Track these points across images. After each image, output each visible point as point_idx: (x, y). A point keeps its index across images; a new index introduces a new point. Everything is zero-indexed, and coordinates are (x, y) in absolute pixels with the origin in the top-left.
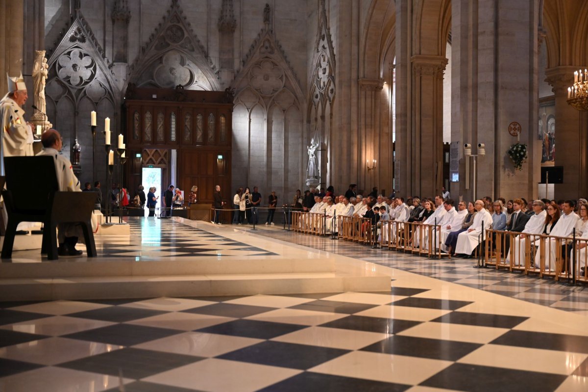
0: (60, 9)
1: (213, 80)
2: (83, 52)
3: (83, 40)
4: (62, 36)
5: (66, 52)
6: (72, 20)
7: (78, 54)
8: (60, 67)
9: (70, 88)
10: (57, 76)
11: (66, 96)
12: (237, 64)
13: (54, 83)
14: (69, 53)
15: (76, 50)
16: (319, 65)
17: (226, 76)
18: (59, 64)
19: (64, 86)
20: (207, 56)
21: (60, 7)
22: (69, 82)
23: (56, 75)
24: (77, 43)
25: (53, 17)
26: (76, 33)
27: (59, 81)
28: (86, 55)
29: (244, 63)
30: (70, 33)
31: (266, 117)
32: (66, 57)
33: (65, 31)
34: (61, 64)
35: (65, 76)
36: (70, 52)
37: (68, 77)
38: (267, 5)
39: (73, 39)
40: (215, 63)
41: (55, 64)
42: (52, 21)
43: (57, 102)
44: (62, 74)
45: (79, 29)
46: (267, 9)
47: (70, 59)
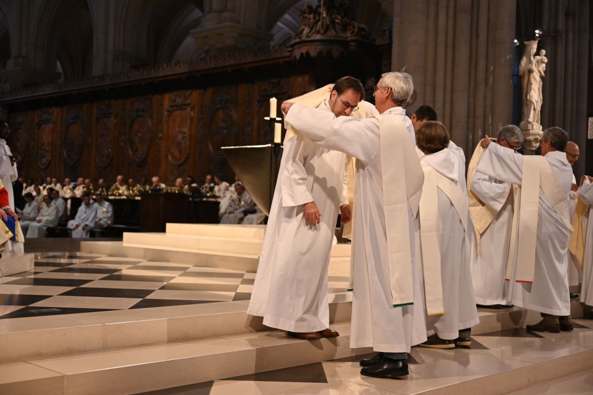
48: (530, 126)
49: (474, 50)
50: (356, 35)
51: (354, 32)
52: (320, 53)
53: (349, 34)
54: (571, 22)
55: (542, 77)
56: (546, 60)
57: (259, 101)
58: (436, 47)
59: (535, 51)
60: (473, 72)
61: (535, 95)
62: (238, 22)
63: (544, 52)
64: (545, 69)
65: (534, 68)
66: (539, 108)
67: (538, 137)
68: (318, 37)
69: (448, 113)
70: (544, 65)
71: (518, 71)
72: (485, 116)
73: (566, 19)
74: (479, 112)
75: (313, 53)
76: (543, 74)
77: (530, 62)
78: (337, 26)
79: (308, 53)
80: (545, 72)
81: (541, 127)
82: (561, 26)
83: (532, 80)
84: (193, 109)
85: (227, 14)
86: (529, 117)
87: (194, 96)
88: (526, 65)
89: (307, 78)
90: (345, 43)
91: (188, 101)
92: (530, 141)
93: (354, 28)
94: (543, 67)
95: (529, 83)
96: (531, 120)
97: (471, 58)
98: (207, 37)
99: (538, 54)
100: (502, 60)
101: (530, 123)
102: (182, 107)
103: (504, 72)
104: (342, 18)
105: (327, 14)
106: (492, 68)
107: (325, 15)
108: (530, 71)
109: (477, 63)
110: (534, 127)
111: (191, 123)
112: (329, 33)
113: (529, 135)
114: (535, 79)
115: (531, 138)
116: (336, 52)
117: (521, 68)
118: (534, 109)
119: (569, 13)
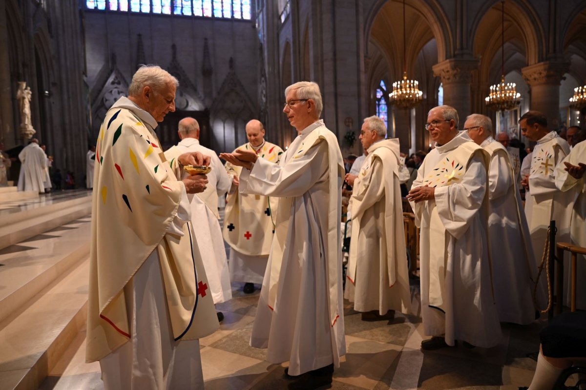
0: (104, 65)
1: (200, 104)
2: (120, 90)
3: (119, 83)
4: (106, 81)
5: (110, 91)
6: (111, 71)
7: (117, 92)
8: (106, 100)
12: (215, 94)
14: (111, 92)
15: (116, 90)
16: (262, 92)
17: (208, 102)
20: (195, 90)
23: (104, 105)
24: (116, 85)
25: (101, 70)
26: (115, 80)
28: (122, 92)
29: (219, 93)
30: (111, 80)
31: (233, 125)
32: (109, 95)
33: (107, 78)
34: (107, 98)
38: (231, 58)
39: (113, 83)
40: (201, 94)
41: (103, 99)
44: (108, 104)
45: (116, 77)
46: (232, 61)
47: (112, 95)
48: (27, 127)
54: (26, 69)
56: (31, 92)
59: (25, 87)
61: (27, 110)
63: (29, 88)
64: (31, 97)
65: (26, 96)
73: (24, 68)
76: (30, 100)
77: (23, 93)
80: (31, 99)
82: (21, 71)
83: (25, 103)
88: (21, 94)
94: (29, 96)
95: (23, 104)
96: (26, 123)
100: (5, 90)
101: (26, 125)
103: (7, 96)
108: (24, 98)
110: (29, 127)
117: (18, 96)
119: (24, 65)
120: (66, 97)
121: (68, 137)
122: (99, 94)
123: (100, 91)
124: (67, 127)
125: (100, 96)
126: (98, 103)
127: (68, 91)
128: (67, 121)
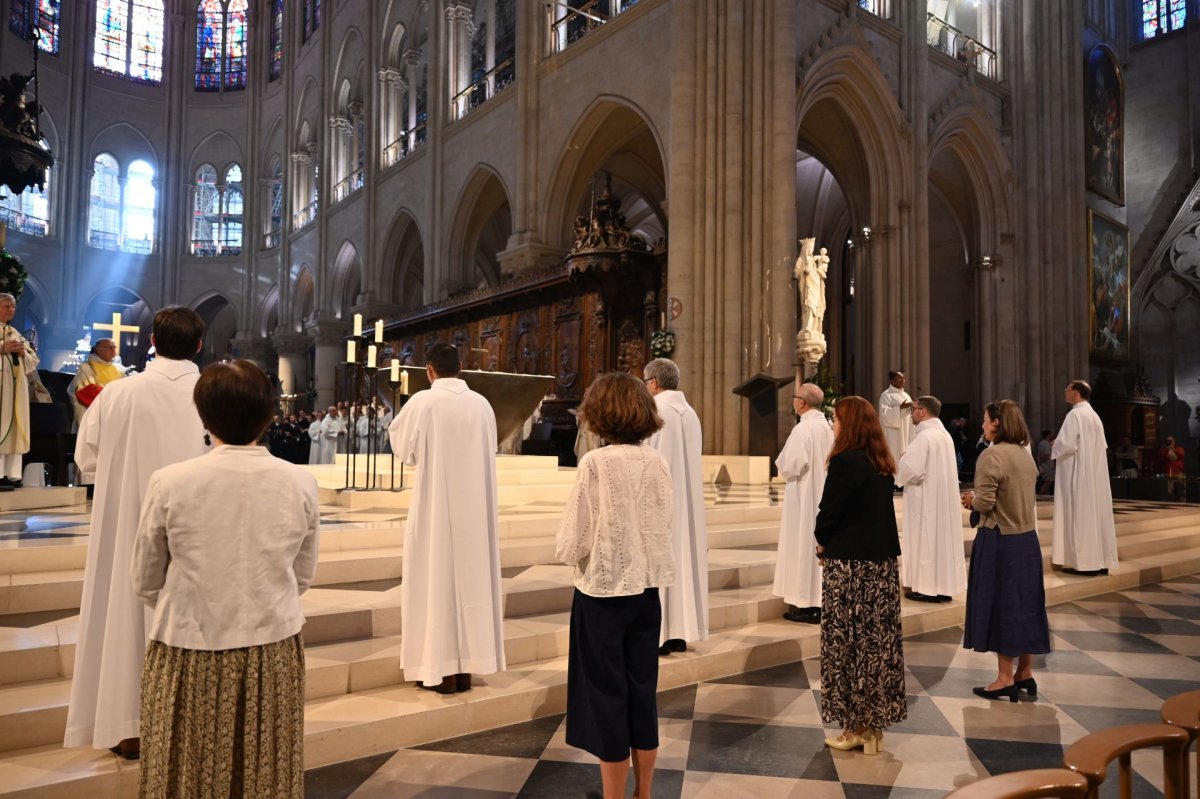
0: (1175, 166)
4: (1179, 205)
5: (1188, 229)
8: (1178, 255)
9: (1195, 285)
10: (1173, 269)
11: (1190, 298)
13: (1169, 282)
14: (1193, 230)
18: (1175, 251)
19: (1185, 283)
21: (1175, 162)
22: (1194, 274)
23: (1170, 268)
25: (1165, 182)
27: (1176, 277)
30: (1192, 199)
32: (1188, 238)
33: (1183, 197)
34: (1179, 250)
35: (1188, 267)
36: (1195, 228)
37: (1193, 268)
39: (1197, 207)
41: (1168, 253)
42: (1162, 187)
43: (1173, 309)
44: (1180, 265)
47: (1196, 238)
48: (807, 336)
49: (747, 254)
50: (627, 246)
51: (625, 242)
52: (590, 267)
53: (620, 245)
54: (905, 216)
55: (821, 278)
56: (827, 259)
57: (555, 323)
58: (704, 252)
59: (812, 250)
60: (746, 276)
61: (816, 300)
62: (540, 242)
63: (824, 251)
64: (826, 270)
65: (812, 269)
66: (820, 313)
67: (817, 347)
68: (590, 250)
69: (719, 325)
70: (826, 266)
71: (794, 273)
72: (762, 327)
73: (900, 212)
74: (755, 322)
75: (582, 269)
76: (825, 275)
77: (807, 263)
78: (611, 239)
79: (577, 269)
80: (827, 274)
81: (823, 336)
82: (893, 220)
83: (809, 283)
84: (501, 334)
85: (528, 235)
86: (807, 325)
87: (502, 322)
88: (802, 266)
89: (596, 296)
90: (616, 256)
91: (498, 328)
92: (808, 353)
93: (625, 238)
94: (824, 268)
95: (806, 286)
96: (809, 328)
97: (743, 263)
98: (511, 259)
99: (816, 252)
100: (779, 263)
101: (807, 331)
102: (492, 333)
103: (781, 276)
104: (615, 228)
105: (599, 225)
106: (768, 272)
107: (596, 227)
108: (806, 273)
109: (751, 267)
110: (812, 336)
111: (501, 349)
112: (600, 246)
113: (806, 345)
114: (812, 281)
115: (809, 349)
116: (605, 266)
117: (796, 271)
118: (814, 316)
119: (902, 207)
120: (1035, 262)
121: (1036, 357)
122: (1157, 242)
123: (1162, 233)
124: (1035, 334)
125: (1162, 247)
126: (1156, 264)
127: (1043, 249)
128: (1035, 318)
